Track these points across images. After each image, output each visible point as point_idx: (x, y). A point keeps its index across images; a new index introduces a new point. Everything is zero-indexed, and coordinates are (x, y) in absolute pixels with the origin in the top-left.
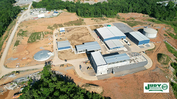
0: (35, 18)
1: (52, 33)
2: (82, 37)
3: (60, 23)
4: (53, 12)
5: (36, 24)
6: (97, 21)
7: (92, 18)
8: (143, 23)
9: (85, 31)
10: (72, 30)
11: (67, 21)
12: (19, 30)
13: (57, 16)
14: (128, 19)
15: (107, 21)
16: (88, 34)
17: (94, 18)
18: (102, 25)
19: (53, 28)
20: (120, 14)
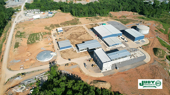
0: (31, 19)
1: (50, 34)
2: (81, 36)
3: (56, 23)
4: (48, 13)
5: (33, 25)
6: (91, 20)
7: (86, 18)
8: (134, 21)
9: (82, 31)
10: (69, 30)
11: (63, 21)
12: (16, 32)
13: (53, 16)
14: (120, 17)
15: (101, 19)
16: (86, 32)
17: (88, 17)
18: (97, 24)
19: (50, 28)
20: (112, 13)
